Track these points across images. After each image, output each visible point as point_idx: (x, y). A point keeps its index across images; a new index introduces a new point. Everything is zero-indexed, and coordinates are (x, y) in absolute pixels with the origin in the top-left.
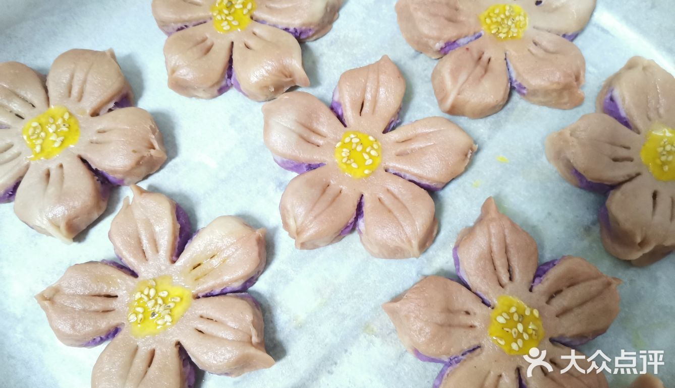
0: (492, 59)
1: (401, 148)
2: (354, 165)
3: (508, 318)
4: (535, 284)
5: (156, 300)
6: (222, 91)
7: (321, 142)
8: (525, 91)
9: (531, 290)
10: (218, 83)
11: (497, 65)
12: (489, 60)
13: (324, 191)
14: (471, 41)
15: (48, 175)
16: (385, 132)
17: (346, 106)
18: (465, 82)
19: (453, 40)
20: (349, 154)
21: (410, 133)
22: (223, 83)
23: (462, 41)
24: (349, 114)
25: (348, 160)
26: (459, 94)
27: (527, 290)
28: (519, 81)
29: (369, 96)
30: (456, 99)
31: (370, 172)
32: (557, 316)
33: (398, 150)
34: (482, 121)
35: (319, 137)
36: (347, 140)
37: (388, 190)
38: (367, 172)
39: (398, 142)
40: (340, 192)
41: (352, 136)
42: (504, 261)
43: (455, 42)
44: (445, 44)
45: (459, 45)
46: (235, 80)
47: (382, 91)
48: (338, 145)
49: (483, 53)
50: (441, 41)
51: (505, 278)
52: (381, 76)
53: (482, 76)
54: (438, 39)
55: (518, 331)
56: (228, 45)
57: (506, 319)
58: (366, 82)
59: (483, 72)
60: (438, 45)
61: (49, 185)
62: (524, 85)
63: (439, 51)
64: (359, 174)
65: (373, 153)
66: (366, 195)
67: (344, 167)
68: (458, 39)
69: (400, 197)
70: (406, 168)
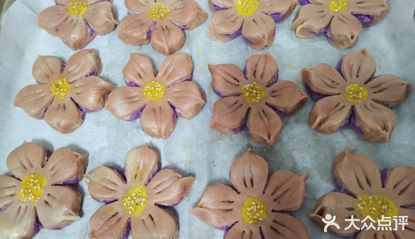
0: (167, 26)
1: (166, 76)
2: (156, 95)
3: (248, 92)
4: (246, 76)
5: (133, 199)
6: (83, 118)
7: (137, 99)
8: (187, 27)
9: (247, 79)
10: (79, 115)
11: (170, 26)
12: (166, 27)
13: (155, 112)
14: (154, 26)
15: (47, 203)
16: (155, 76)
17: (134, 80)
18: (165, 39)
19: (148, 31)
20: (151, 93)
21: (164, 69)
22: (81, 114)
23: (152, 29)
24: (137, 82)
25: (152, 95)
26: (167, 44)
27: (246, 80)
28: (182, 25)
29: (138, 70)
30: (168, 47)
31: (164, 92)
32: (261, 78)
33: (166, 78)
34: (183, 48)
35: (135, 98)
36: (146, 90)
37: (175, 92)
38: (162, 93)
39: (163, 76)
40: (160, 107)
41: (146, 87)
42: (231, 78)
43: (149, 31)
44: (147, 34)
45: (152, 31)
46: (85, 109)
47: (141, 65)
48: (144, 94)
49: (162, 26)
50: (145, 34)
51: (236, 83)
52: (136, 61)
53: (169, 33)
54: (144, 34)
55: (255, 93)
56: (70, 100)
57: (248, 93)
58: (133, 66)
59: (168, 31)
60: (145, 37)
61: (51, 205)
62: (185, 24)
63: (147, 38)
64: (161, 96)
65: (158, 86)
66: (170, 100)
67: (153, 98)
68: (150, 29)
69: (181, 90)
70: (173, 80)
